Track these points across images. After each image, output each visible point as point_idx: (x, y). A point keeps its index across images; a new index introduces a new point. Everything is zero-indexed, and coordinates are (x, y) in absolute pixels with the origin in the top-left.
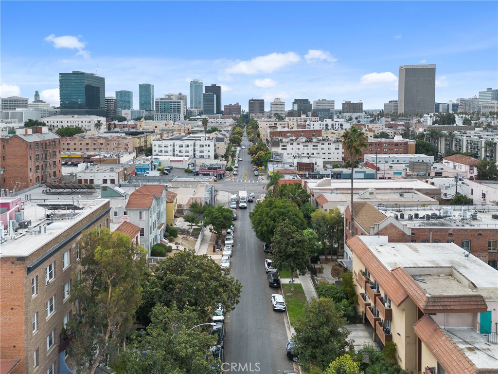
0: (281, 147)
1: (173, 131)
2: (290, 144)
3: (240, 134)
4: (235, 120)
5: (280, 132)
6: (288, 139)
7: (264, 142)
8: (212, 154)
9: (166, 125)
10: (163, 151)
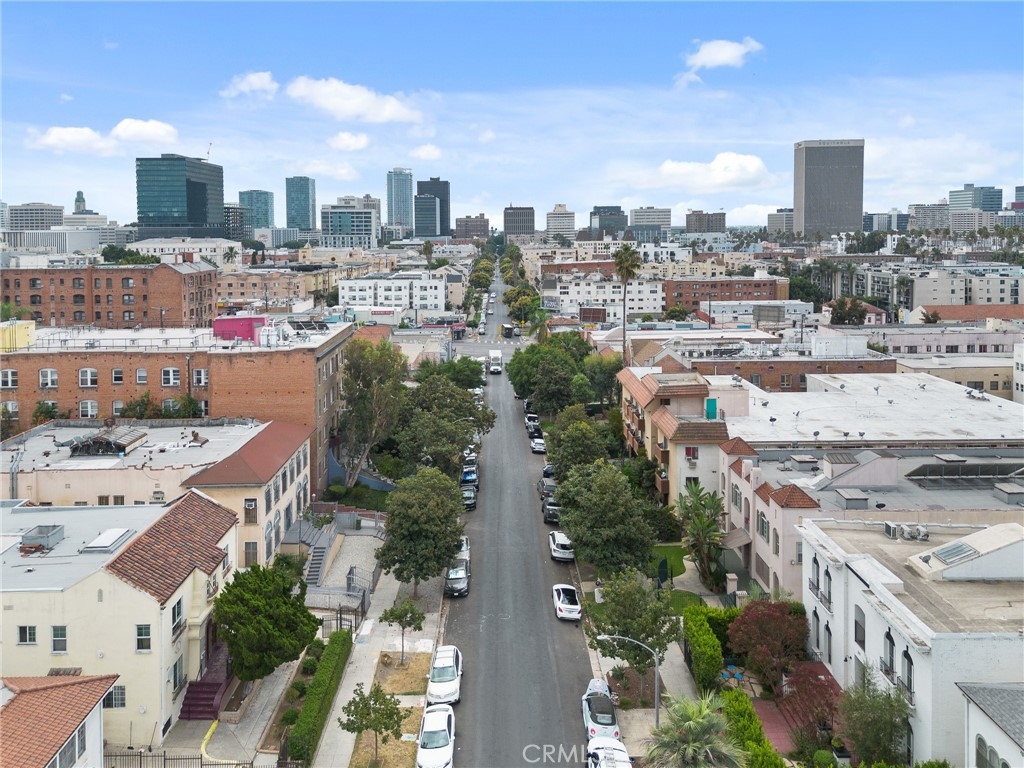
0: (558, 290)
1: (367, 265)
2: (574, 284)
3: (489, 271)
4: (477, 247)
5: (560, 266)
6: (572, 277)
7: (532, 283)
8: (441, 303)
9: (351, 255)
10: (357, 299)
